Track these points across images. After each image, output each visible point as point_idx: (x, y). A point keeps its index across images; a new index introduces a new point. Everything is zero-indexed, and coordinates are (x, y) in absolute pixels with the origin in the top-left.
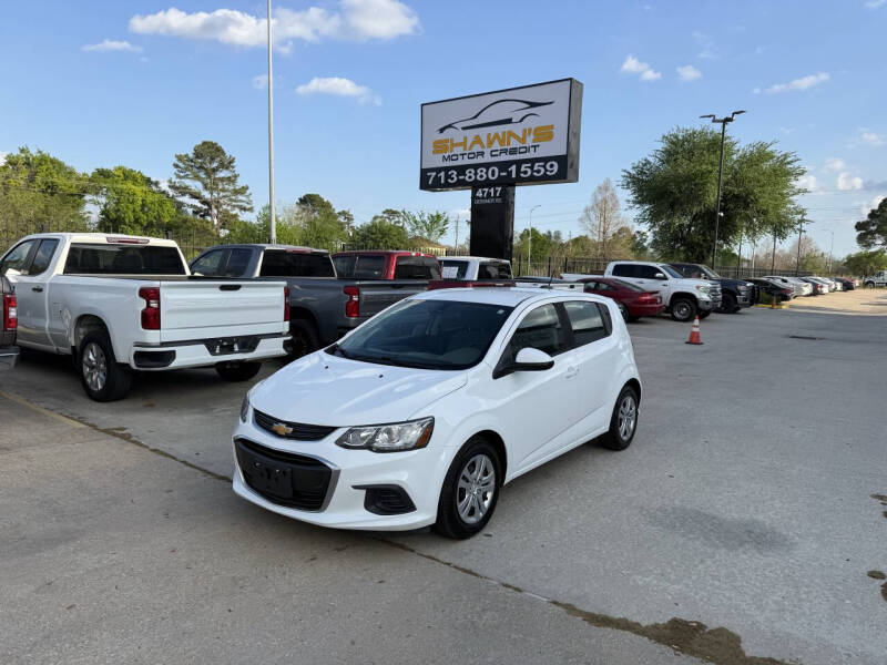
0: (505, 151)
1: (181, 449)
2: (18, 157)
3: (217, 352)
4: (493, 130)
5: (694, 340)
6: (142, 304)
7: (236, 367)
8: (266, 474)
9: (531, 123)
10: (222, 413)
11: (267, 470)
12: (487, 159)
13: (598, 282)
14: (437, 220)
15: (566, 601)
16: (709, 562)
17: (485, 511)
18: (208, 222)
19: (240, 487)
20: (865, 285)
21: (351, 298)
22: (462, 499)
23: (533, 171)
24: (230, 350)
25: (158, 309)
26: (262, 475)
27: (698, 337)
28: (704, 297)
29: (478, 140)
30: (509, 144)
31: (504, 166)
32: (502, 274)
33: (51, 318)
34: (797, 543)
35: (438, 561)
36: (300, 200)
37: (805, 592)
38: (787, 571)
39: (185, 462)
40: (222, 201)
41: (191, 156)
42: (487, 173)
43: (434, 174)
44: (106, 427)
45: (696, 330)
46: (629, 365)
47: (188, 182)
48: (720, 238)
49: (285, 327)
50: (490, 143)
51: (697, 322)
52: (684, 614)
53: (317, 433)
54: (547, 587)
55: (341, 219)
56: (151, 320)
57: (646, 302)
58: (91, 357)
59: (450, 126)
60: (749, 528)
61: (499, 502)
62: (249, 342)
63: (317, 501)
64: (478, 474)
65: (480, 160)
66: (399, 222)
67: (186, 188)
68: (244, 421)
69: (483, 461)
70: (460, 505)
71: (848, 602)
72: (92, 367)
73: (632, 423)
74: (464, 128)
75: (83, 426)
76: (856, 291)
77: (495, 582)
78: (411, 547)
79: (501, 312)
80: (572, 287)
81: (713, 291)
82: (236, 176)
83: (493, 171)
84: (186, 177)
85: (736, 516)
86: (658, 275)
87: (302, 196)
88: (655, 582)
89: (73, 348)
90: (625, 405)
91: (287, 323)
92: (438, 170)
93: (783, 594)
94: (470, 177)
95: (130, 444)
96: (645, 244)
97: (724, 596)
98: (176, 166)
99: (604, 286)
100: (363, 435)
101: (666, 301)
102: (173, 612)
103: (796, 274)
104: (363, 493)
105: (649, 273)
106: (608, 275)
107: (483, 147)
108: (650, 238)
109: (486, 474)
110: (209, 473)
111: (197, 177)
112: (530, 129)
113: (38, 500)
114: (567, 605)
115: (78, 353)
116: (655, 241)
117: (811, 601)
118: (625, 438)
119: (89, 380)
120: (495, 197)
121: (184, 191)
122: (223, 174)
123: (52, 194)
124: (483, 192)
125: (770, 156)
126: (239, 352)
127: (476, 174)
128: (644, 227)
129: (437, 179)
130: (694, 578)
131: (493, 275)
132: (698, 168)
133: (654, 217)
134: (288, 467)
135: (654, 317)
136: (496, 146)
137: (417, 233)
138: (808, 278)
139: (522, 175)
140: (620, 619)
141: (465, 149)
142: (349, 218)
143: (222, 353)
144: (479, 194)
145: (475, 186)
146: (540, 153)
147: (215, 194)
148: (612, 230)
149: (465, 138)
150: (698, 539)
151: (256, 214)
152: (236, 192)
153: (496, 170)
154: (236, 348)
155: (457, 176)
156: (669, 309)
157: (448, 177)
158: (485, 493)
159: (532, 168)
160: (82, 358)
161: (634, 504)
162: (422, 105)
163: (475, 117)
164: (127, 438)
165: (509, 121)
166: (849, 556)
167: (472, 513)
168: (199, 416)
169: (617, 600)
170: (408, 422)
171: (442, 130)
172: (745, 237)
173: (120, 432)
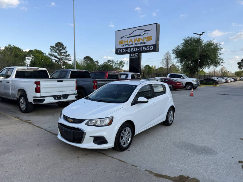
0: (139, 43)
1: (45, 126)
2: (8, 47)
3: (57, 99)
4: (135, 38)
5: (192, 95)
6: (35, 86)
7: (62, 103)
8: (66, 133)
9: (146, 36)
10: (58, 116)
11: (66, 132)
12: (134, 46)
13: (165, 79)
14: (121, 63)
15: (150, 170)
16: (192, 158)
17: (128, 144)
18: (59, 64)
19: (59, 137)
20: (240, 80)
21: (95, 84)
22: (122, 139)
23: (146, 49)
24: (60, 98)
25: (40, 87)
26: (65, 133)
27: (193, 94)
28: (195, 83)
29: (131, 40)
30: (140, 42)
31: (138, 47)
32: (138, 77)
33: (11, 90)
34: (218, 153)
35: (114, 158)
36: (84, 58)
37: (219, 167)
38: (214, 161)
39: (45, 130)
40: (63, 58)
41: (54, 46)
42: (134, 50)
43: (119, 50)
44: (25, 120)
45: (192, 92)
46: (171, 102)
47: (54, 53)
48: (199, 67)
49: (76, 92)
50: (135, 41)
51: (192, 90)
52: (184, 174)
53: (80, 121)
54: (144, 166)
55: (96, 63)
56: (38, 90)
57: (178, 85)
58: (22, 101)
59: (123, 37)
60: (204, 148)
61: (133, 141)
62: (66, 96)
63: (80, 141)
64: (127, 133)
65: (132, 46)
66: (111, 64)
67: (53, 55)
68: (61, 118)
69: (128, 129)
70: (121, 141)
71: (232, 170)
72: (22, 103)
73: (172, 118)
74: (127, 37)
75: (18, 120)
76: (238, 81)
77: (129, 164)
78: (107, 154)
79: (134, 87)
80: (157, 81)
81: (197, 81)
82: (67, 52)
83: (135, 49)
84: (53, 52)
85: (201, 145)
86: (182, 77)
87: (85, 57)
88: (176, 164)
89: (17, 98)
90: (170, 113)
91: (77, 91)
92: (120, 49)
93: (213, 168)
94: (129, 51)
95: (31, 125)
96: (179, 69)
97: (196, 168)
98: (50, 49)
99: (167, 80)
100: (93, 122)
101: (184, 84)
102: (35, 173)
103: (221, 77)
104: (93, 138)
105: (179, 77)
106: (168, 77)
107: (132, 42)
108: (180, 67)
109: (129, 133)
110: (52, 133)
111: (56, 52)
112: (145, 37)
113: (2, 141)
114: (150, 171)
115: (18, 100)
116: (182, 68)
117: (221, 170)
118: (170, 122)
119: (21, 107)
120: (136, 56)
121: (53, 56)
122: (63, 51)
123: (17, 57)
124: (133, 55)
125: (213, 44)
126: (62, 99)
127: (131, 50)
128: (178, 64)
129: (120, 51)
130: (187, 163)
131: (135, 77)
132: (193, 48)
133: (181, 61)
134: (72, 131)
135: (181, 89)
136: (136, 42)
137: (116, 66)
138: (224, 78)
139: (143, 50)
140: (165, 175)
141: (128, 43)
142: (98, 63)
143: (58, 99)
144: (132, 55)
145: (130, 53)
146: (148, 44)
147: (61, 56)
148: (170, 65)
149: (128, 40)
150: (189, 151)
151: (72, 62)
152: (67, 56)
153: (136, 48)
154: (62, 98)
155: (126, 50)
156: (185, 87)
157: (123, 51)
158: (129, 139)
159: (146, 48)
160: (19, 101)
161: (171, 142)
162: (116, 31)
163: (130, 34)
164: (30, 123)
165: (140, 35)
166: (233, 156)
167: (124, 144)
168: (51, 117)
169: (164, 169)
170: (106, 118)
171: (121, 38)
172: (206, 67)
173: (29, 121)
